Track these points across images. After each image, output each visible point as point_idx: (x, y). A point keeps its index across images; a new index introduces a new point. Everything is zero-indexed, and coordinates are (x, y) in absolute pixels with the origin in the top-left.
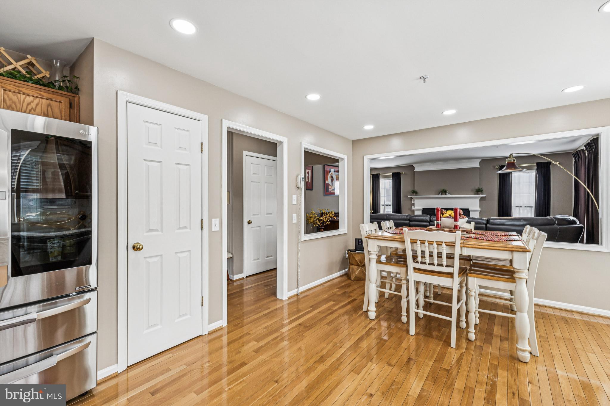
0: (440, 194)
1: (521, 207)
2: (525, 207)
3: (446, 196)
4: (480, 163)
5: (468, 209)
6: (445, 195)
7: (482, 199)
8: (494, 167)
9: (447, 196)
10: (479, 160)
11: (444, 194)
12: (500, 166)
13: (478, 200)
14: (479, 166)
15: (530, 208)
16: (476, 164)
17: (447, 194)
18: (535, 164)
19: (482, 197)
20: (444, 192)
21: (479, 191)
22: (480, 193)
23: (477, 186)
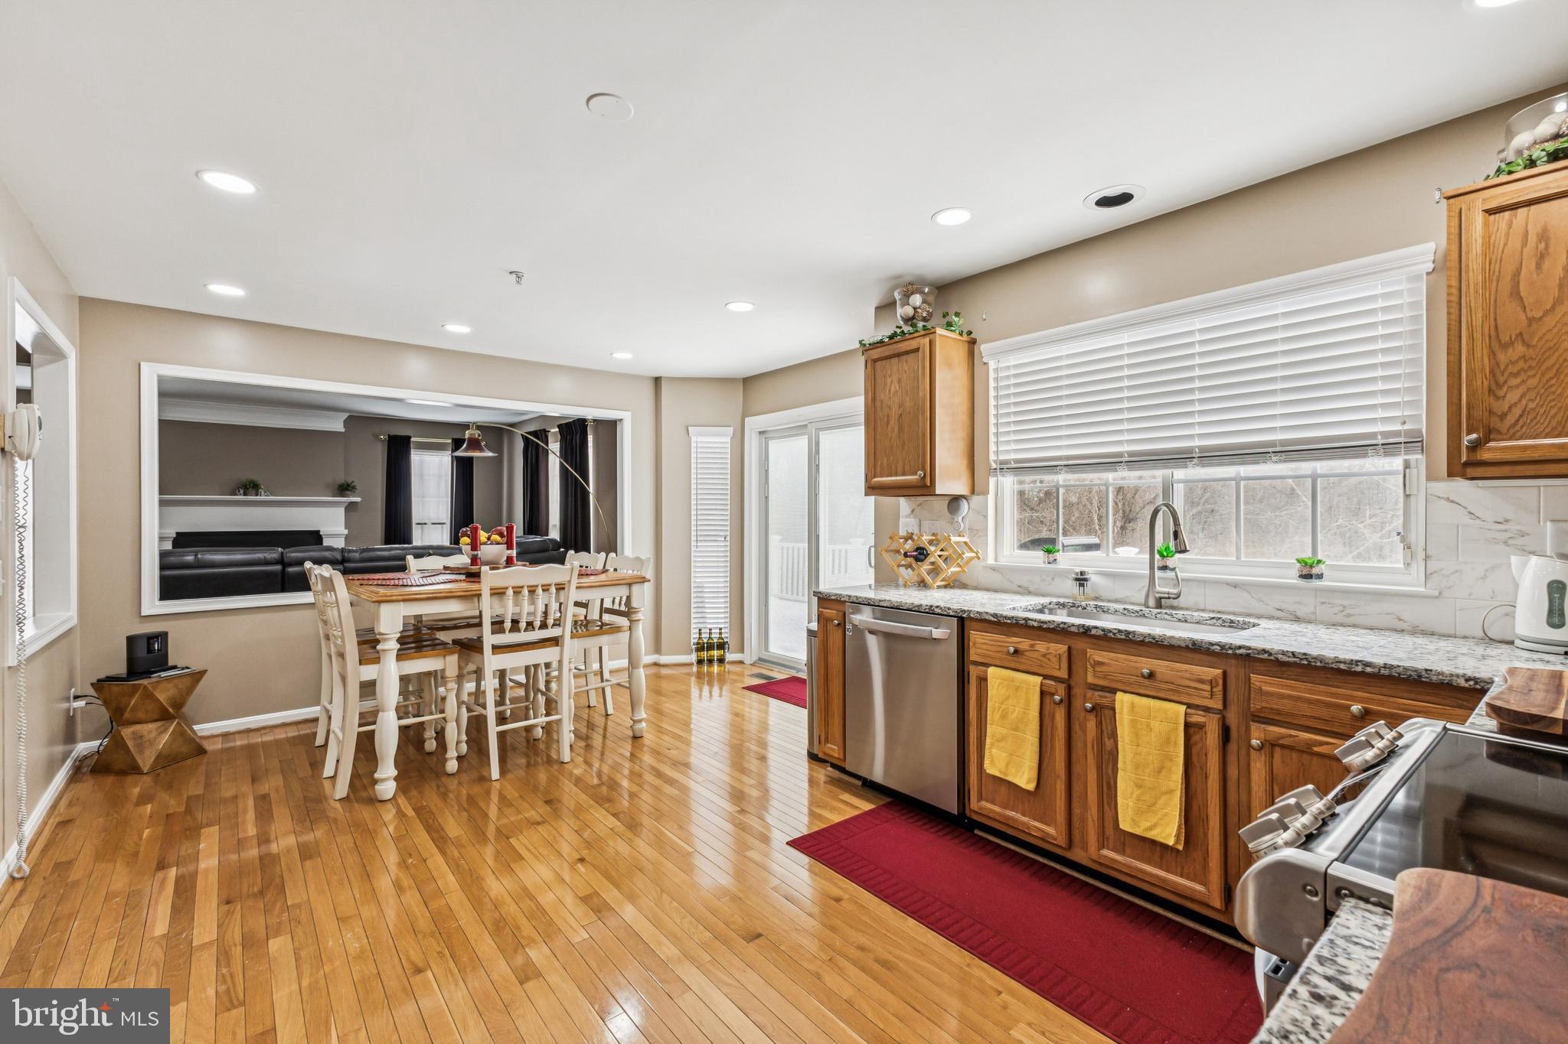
0: (242, 492)
1: (425, 524)
2: (433, 524)
3: (259, 497)
4: (346, 422)
5: (319, 531)
6: (257, 495)
7: (351, 508)
8: (376, 436)
9: (263, 498)
10: (345, 416)
11: (254, 492)
12: (389, 436)
13: (342, 510)
14: (343, 430)
15: (440, 526)
16: (337, 425)
17: (263, 493)
18: (450, 441)
19: (352, 504)
20: (251, 487)
21: (344, 489)
22: (349, 493)
23: (341, 478)
